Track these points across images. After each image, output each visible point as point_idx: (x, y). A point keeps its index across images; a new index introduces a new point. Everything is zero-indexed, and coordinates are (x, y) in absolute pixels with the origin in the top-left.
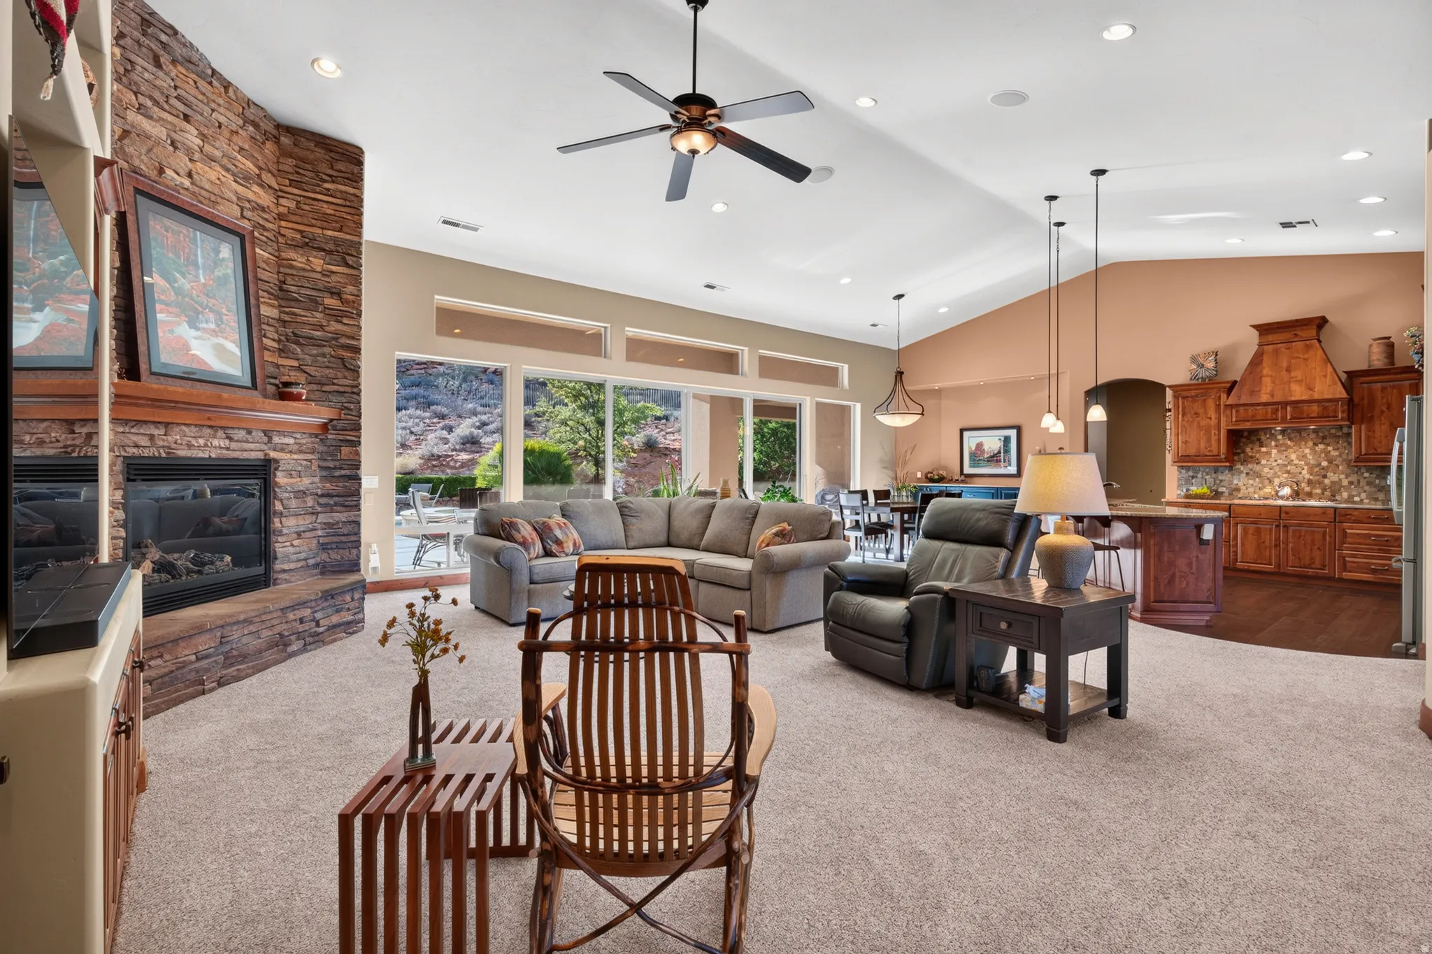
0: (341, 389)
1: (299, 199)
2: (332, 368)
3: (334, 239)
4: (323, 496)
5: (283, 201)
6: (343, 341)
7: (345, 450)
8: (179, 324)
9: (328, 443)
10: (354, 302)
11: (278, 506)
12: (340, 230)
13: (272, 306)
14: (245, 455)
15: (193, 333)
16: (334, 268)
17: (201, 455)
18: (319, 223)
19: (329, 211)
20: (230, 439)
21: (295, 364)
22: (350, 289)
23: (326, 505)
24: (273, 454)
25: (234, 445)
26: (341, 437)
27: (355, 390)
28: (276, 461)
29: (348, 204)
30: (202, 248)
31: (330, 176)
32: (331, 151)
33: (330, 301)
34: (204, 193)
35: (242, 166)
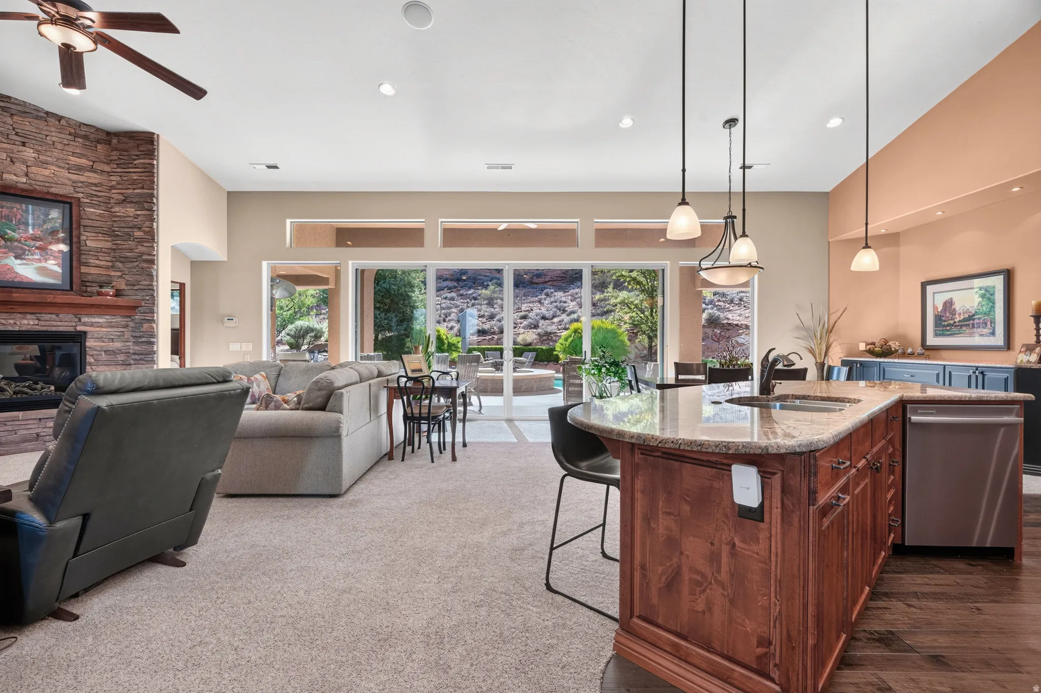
0: (142, 287)
1: (120, 174)
2: (138, 275)
3: (139, 194)
4: (134, 354)
5: (112, 178)
6: (145, 257)
7: (146, 326)
8: (7, 258)
9: (137, 321)
10: (150, 232)
11: (89, 359)
12: (143, 188)
13: (107, 241)
14: (54, 329)
15: (18, 261)
16: (139, 213)
17: (10, 328)
18: (131, 186)
19: (135, 178)
20: (39, 320)
21: (119, 274)
22: (147, 224)
23: (135, 360)
24: (80, 328)
25: (43, 323)
26: (143, 318)
27: (150, 287)
28: (85, 333)
29: (146, 170)
30: (33, 214)
31: (136, 156)
32: (137, 140)
33: (138, 234)
34: (39, 183)
35: (73, 163)
